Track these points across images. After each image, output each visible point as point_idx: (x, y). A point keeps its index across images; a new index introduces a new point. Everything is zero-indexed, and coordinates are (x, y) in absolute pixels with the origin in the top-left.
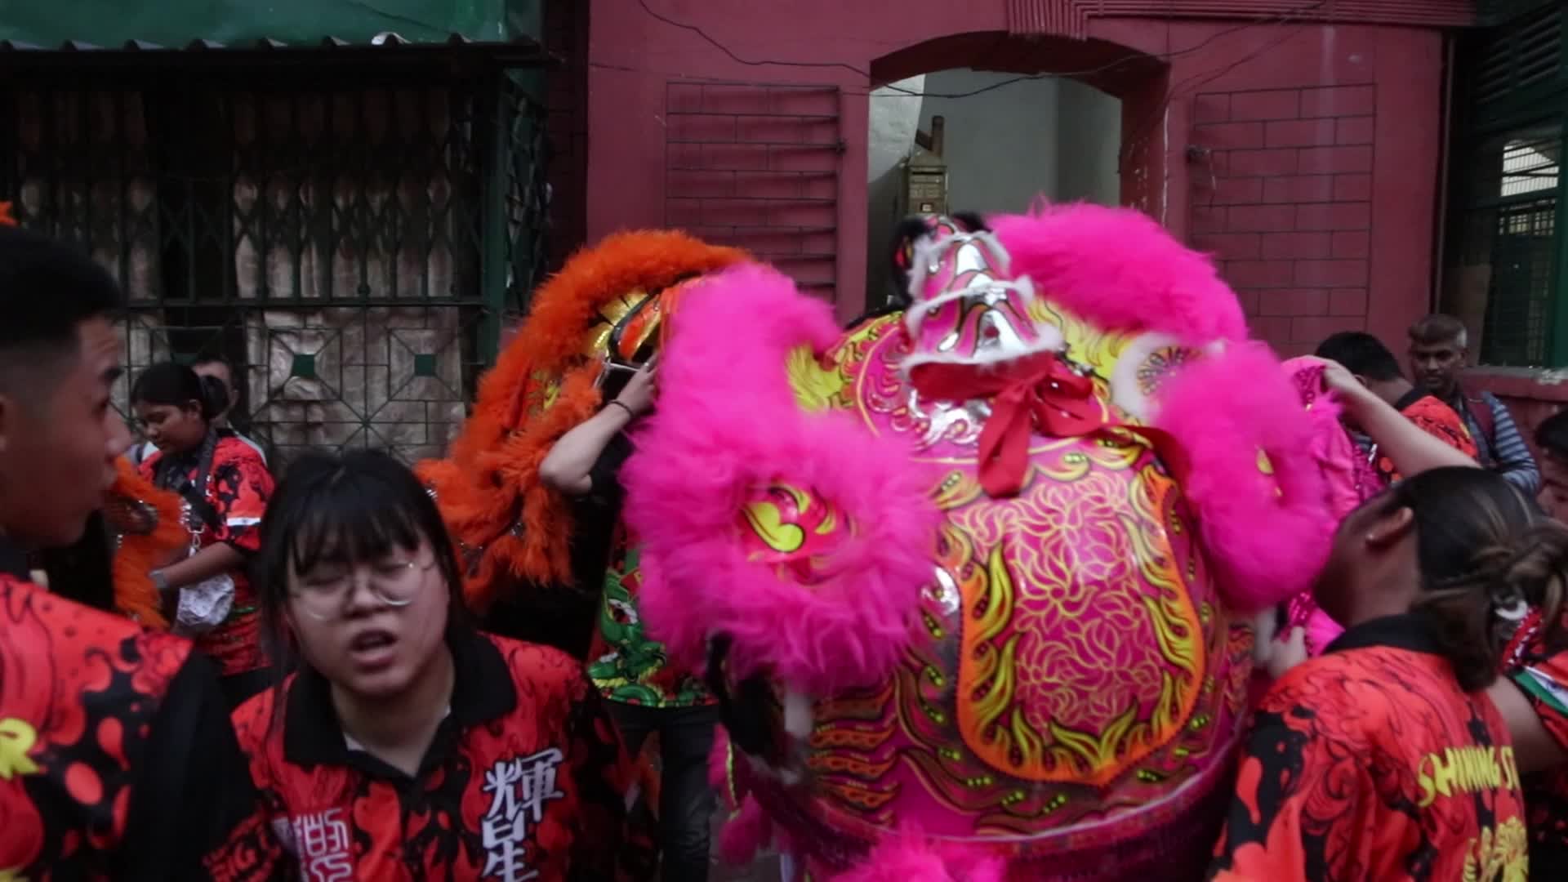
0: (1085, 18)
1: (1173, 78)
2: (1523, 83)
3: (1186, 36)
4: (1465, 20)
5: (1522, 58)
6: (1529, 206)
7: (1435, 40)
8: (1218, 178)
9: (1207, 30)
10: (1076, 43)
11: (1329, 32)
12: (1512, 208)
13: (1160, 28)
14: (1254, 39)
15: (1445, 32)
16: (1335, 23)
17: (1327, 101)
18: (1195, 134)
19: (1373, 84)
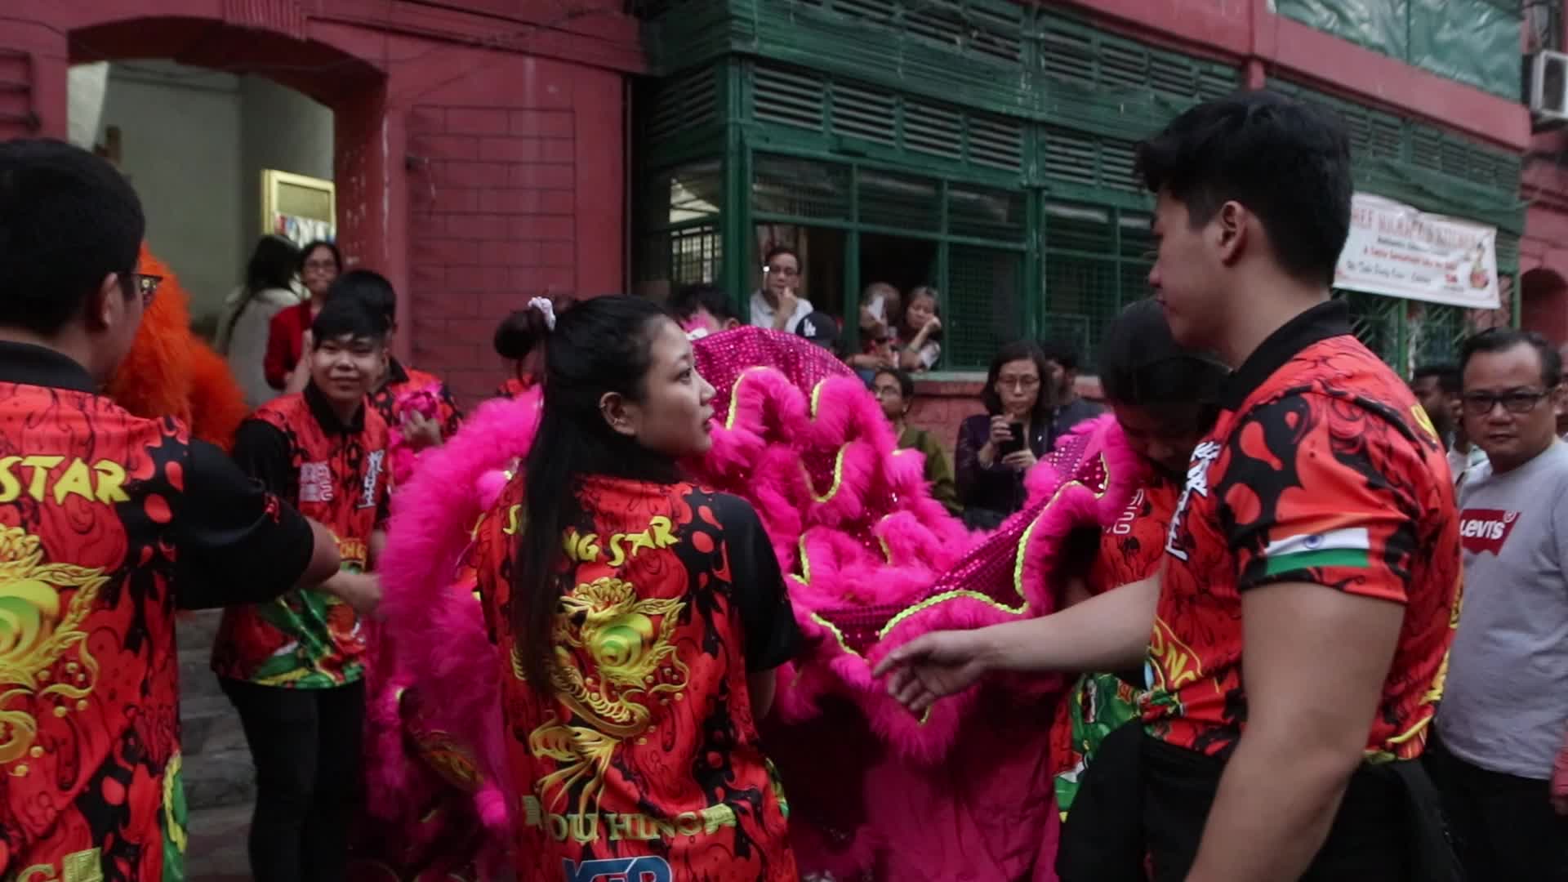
0: (304, 18)
1: (392, 88)
2: (688, 125)
3: (402, 49)
4: (640, 69)
5: (686, 104)
6: (698, 230)
7: (616, 83)
8: (436, 188)
9: (423, 47)
10: (294, 43)
11: (530, 63)
12: (685, 232)
13: (377, 38)
14: (465, 60)
15: (626, 76)
16: (536, 55)
17: (530, 122)
18: (413, 143)
19: (572, 111)
